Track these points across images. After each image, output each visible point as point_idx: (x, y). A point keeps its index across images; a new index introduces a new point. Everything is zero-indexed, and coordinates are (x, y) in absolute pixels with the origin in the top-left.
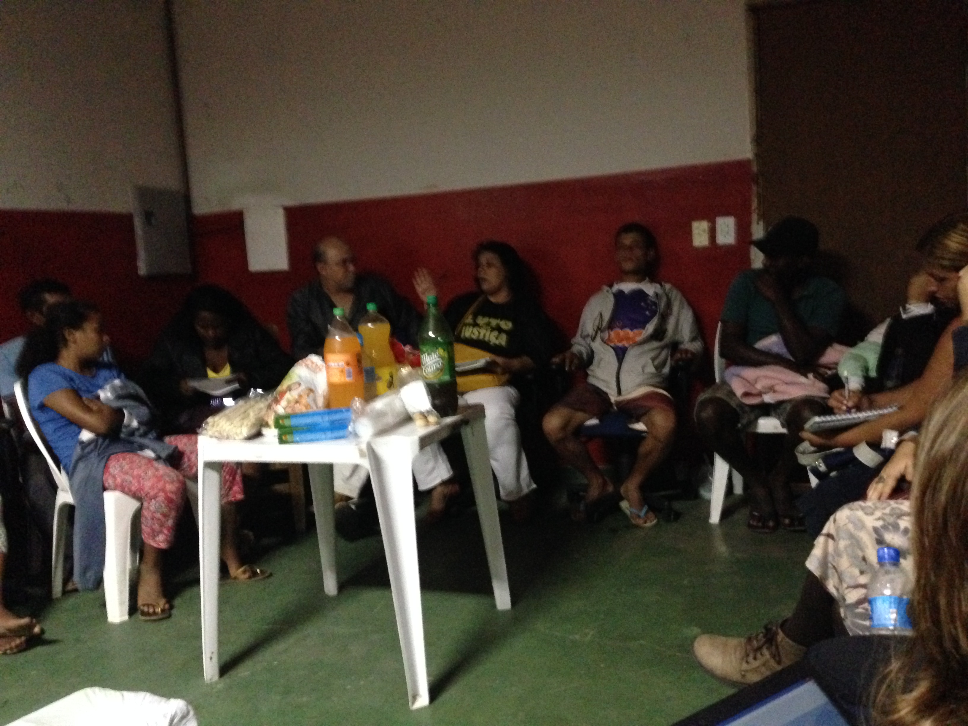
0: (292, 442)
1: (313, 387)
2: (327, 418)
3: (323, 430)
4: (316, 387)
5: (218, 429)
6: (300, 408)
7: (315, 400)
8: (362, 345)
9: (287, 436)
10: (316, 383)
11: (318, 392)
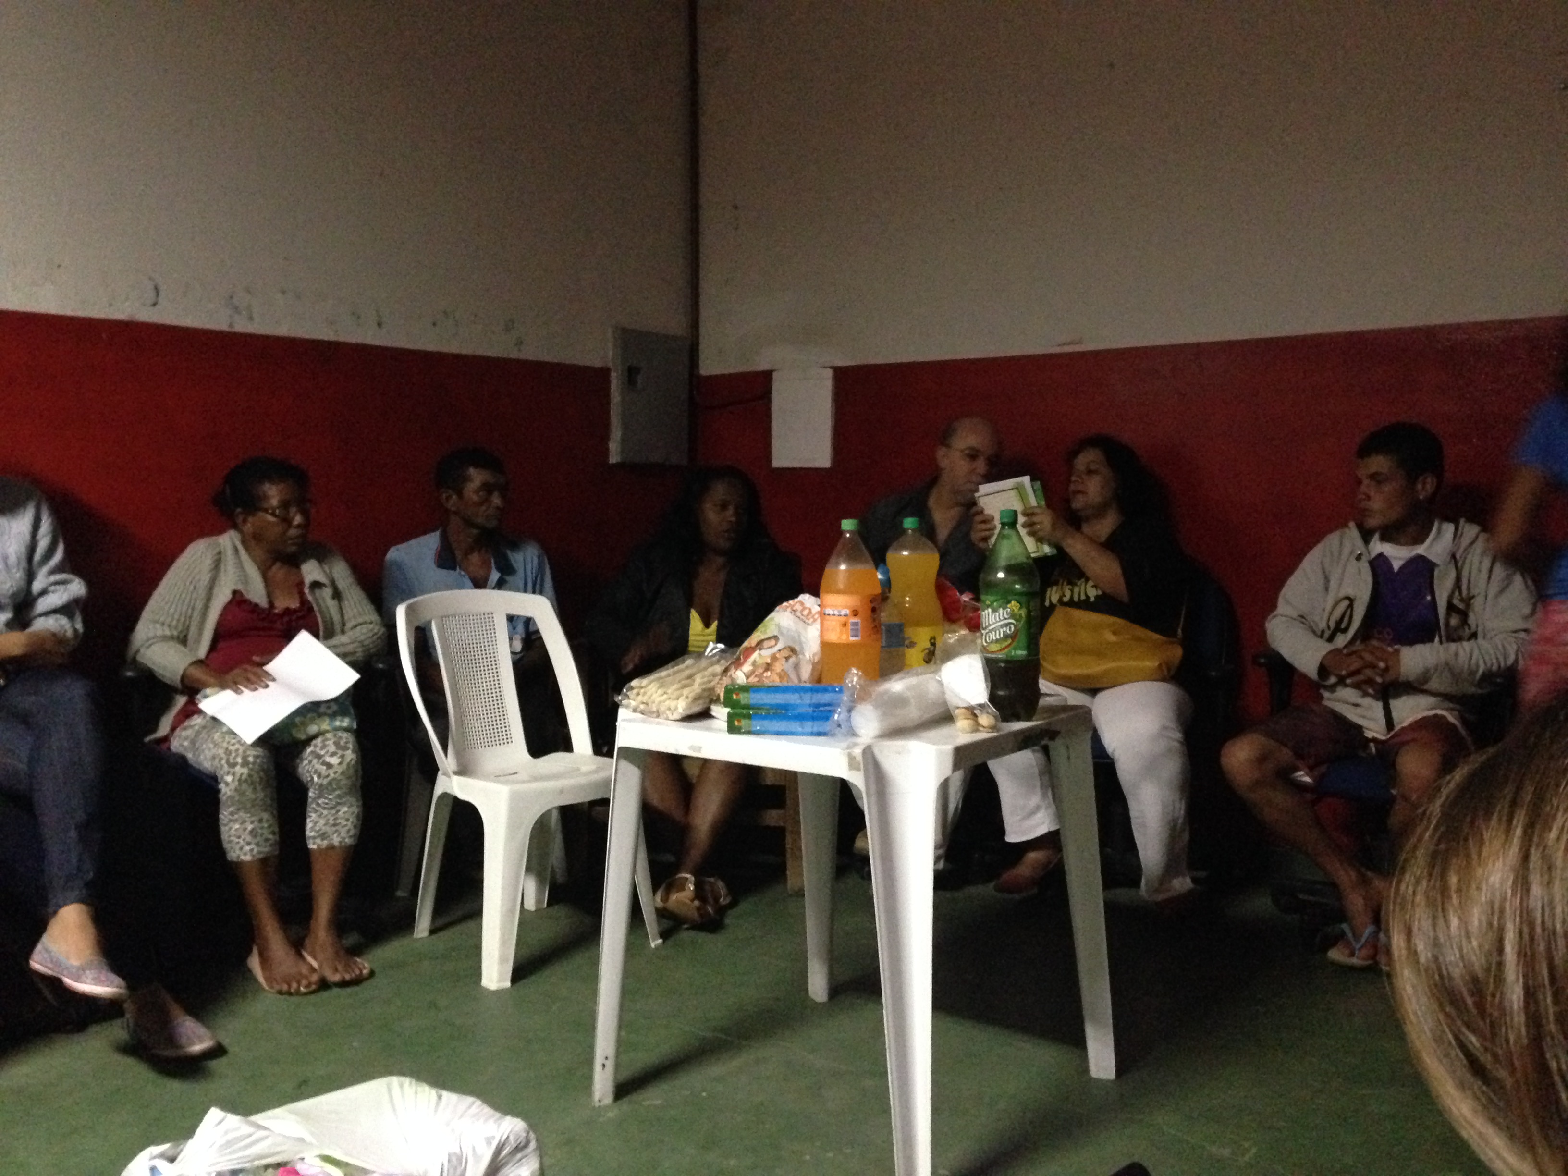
0: (749, 732)
1: (797, 648)
2: (808, 698)
3: (801, 718)
4: (802, 648)
5: (645, 699)
6: (771, 678)
7: (796, 667)
8: (887, 584)
9: (739, 721)
10: (803, 639)
11: (804, 655)
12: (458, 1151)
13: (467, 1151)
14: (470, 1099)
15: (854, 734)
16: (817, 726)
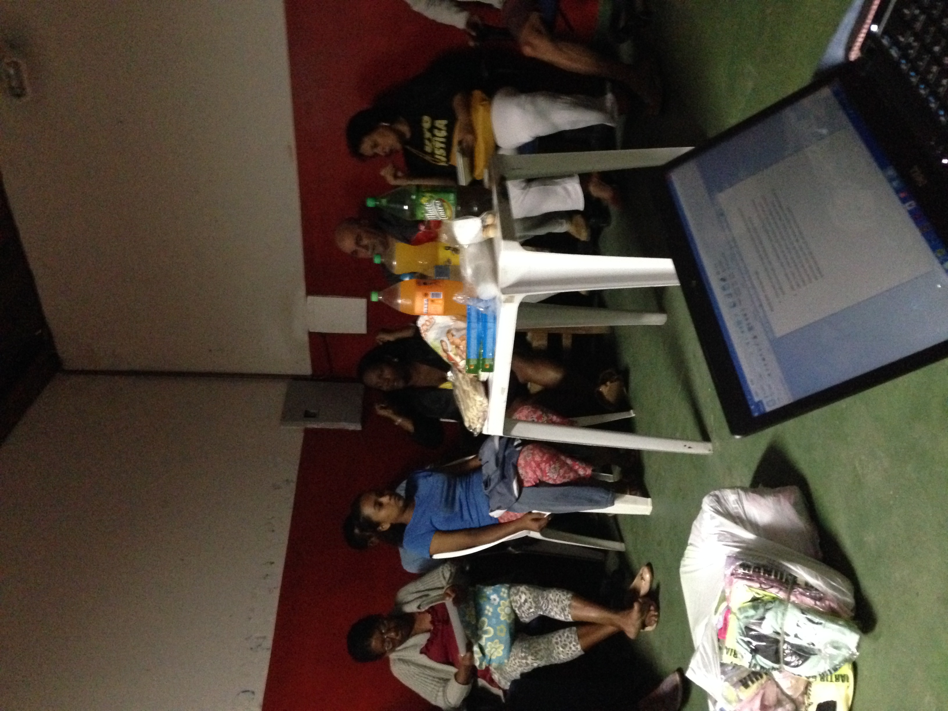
0: (493, 360)
1: (447, 329)
2: (474, 325)
3: (485, 328)
4: (448, 326)
5: (476, 419)
6: (463, 345)
7: (458, 330)
8: (412, 274)
9: (486, 365)
10: (442, 326)
11: (452, 325)
12: (717, 535)
13: (717, 530)
14: (693, 527)
15: (494, 299)
16: (490, 320)
